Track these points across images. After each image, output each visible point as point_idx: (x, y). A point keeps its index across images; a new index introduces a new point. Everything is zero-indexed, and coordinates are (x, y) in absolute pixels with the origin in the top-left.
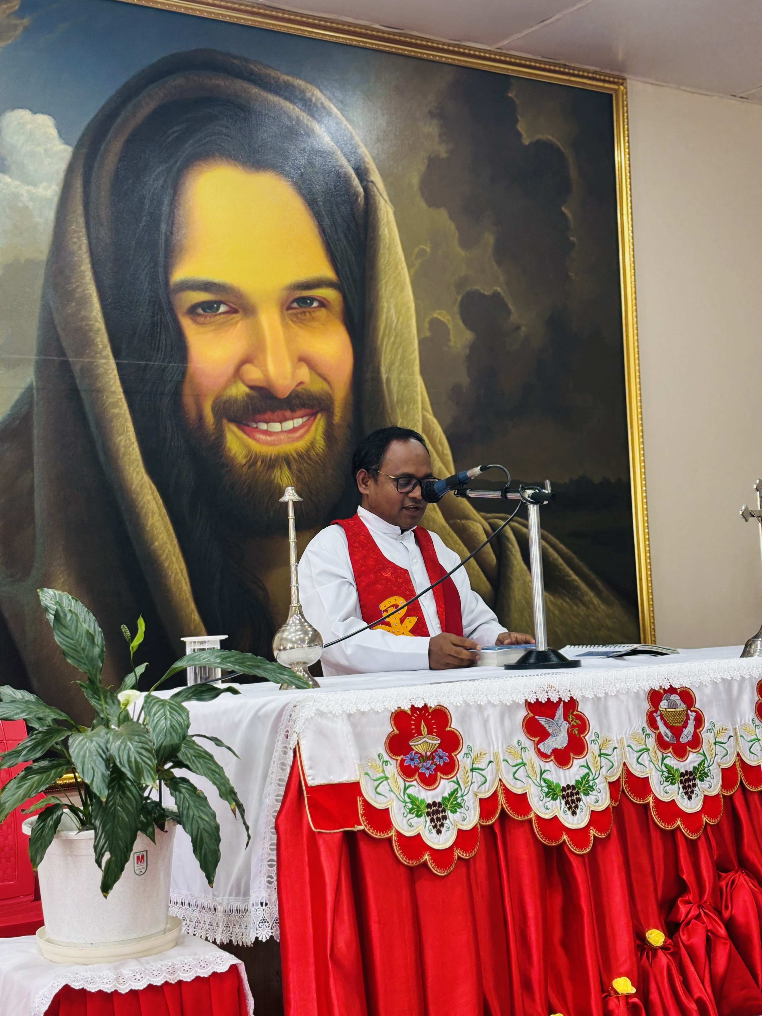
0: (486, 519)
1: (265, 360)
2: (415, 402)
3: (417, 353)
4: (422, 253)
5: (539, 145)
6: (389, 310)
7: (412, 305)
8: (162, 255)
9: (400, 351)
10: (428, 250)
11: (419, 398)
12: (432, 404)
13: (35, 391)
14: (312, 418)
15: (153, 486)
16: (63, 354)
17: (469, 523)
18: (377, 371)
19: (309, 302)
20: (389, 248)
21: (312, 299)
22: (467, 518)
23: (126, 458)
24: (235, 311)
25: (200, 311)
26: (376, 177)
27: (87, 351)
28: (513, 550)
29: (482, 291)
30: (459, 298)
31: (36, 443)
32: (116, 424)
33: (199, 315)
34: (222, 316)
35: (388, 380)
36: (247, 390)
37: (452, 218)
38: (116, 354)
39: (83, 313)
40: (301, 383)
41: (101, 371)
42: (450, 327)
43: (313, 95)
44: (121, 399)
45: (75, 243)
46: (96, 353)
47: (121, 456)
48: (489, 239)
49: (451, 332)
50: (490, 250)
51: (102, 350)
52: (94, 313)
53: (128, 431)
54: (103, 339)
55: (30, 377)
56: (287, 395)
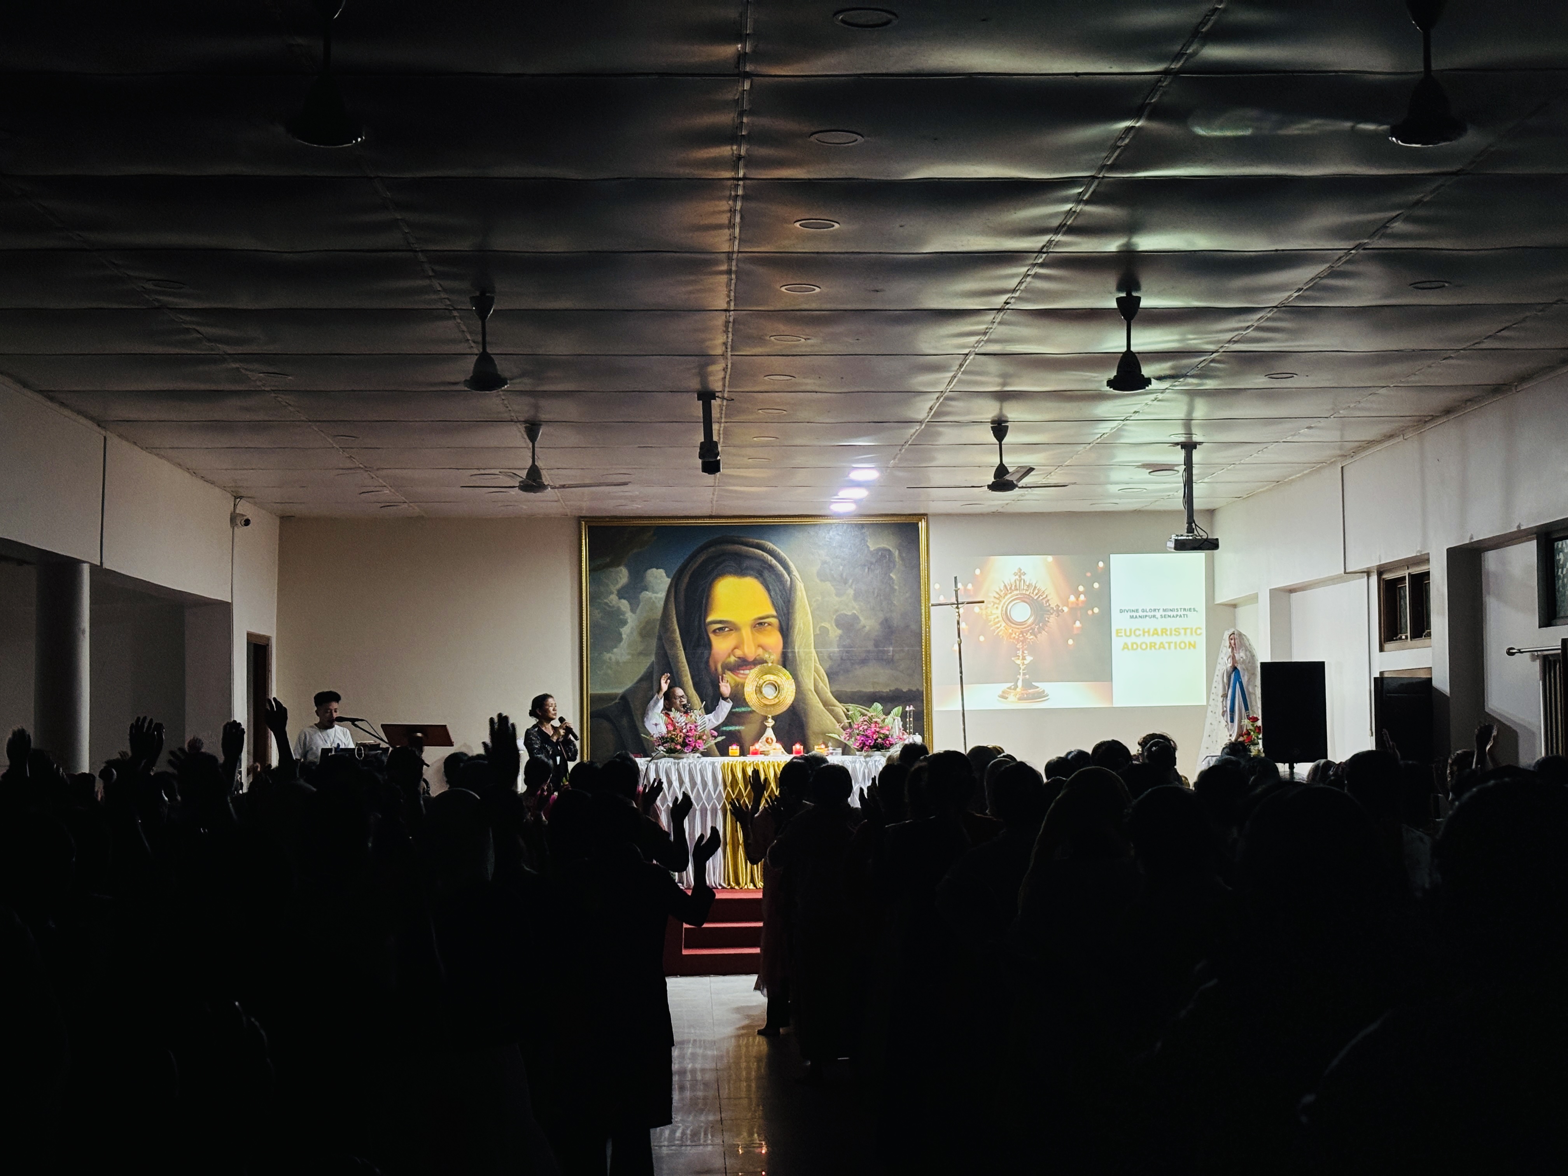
0: (843, 706)
1: (744, 647)
2: (811, 660)
3: (813, 641)
5: (879, 550)
6: (800, 624)
7: (811, 622)
8: (703, 611)
9: (805, 640)
10: (820, 599)
11: (813, 658)
12: (819, 661)
13: (655, 663)
16: (665, 650)
17: (835, 708)
18: (793, 649)
19: (763, 624)
20: (801, 600)
21: (765, 623)
22: (834, 706)
23: (687, 685)
24: (731, 630)
25: (717, 631)
26: (795, 573)
27: (674, 647)
29: (846, 613)
30: (835, 617)
31: (654, 681)
32: (683, 673)
34: (727, 632)
35: (798, 652)
36: (736, 659)
37: (833, 586)
38: (684, 649)
39: (673, 635)
40: (759, 655)
41: (679, 654)
42: (829, 629)
43: (768, 545)
44: (686, 664)
45: (671, 611)
46: (677, 649)
47: (685, 684)
48: (851, 592)
49: (830, 631)
50: (851, 596)
51: (679, 648)
52: (677, 635)
53: (688, 676)
54: (680, 644)
55: (653, 658)
56: (752, 659)
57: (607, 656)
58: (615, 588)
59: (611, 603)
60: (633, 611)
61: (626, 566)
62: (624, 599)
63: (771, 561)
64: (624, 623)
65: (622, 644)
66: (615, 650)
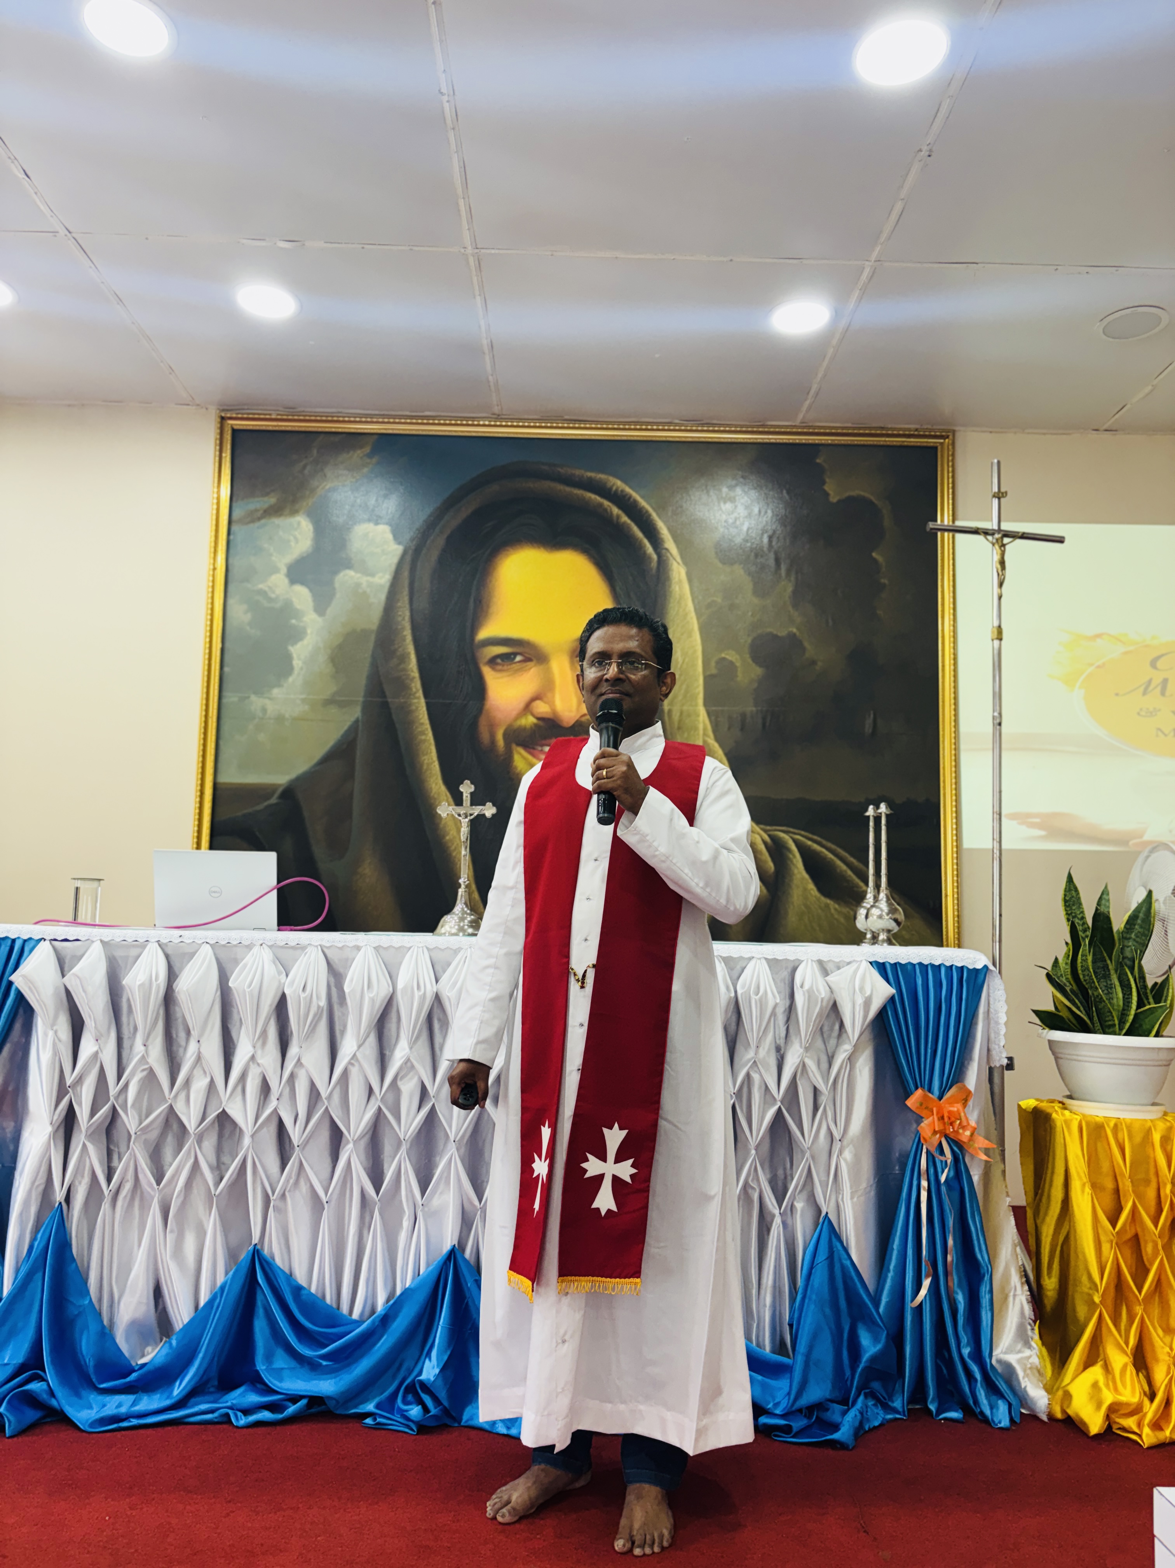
0: (765, 831)
1: (553, 697)
2: (696, 729)
3: (701, 689)
4: (712, 604)
5: (849, 502)
7: (699, 648)
8: (470, 619)
9: (684, 687)
11: (701, 726)
13: (360, 724)
15: (448, 794)
16: (385, 697)
20: (679, 602)
23: (428, 772)
24: (531, 660)
25: (499, 661)
26: (670, 544)
27: (403, 694)
28: (794, 861)
29: (775, 632)
30: (749, 640)
31: (357, 761)
32: (423, 749)
33: (498, 664)
34: (518, 664)
36: (534, 720)
37: (747, 572)
38: (426, 695)
39: (402, 666)
41: (414, 708)
42: (738, 664)
43: (614, 484)
44: (427, 729)
45: (400, 615)
46: (410, 695)
47: (424, 771)
49: (739, 670)
50: (787, 596)
51: (415, 693)
52: (411, 666)
53: (431, 753)
54: (417, 685)
55: (356, 713)
56: (572, 723)
57: (256, 702)
58: (283, 561)
59: (274, 592)
60: (320, 609)
61: (310, 515)
62: (302, 583)
63: (618, 517)
64: (297, 635)
65: (291, 679)
66: (276, 691)
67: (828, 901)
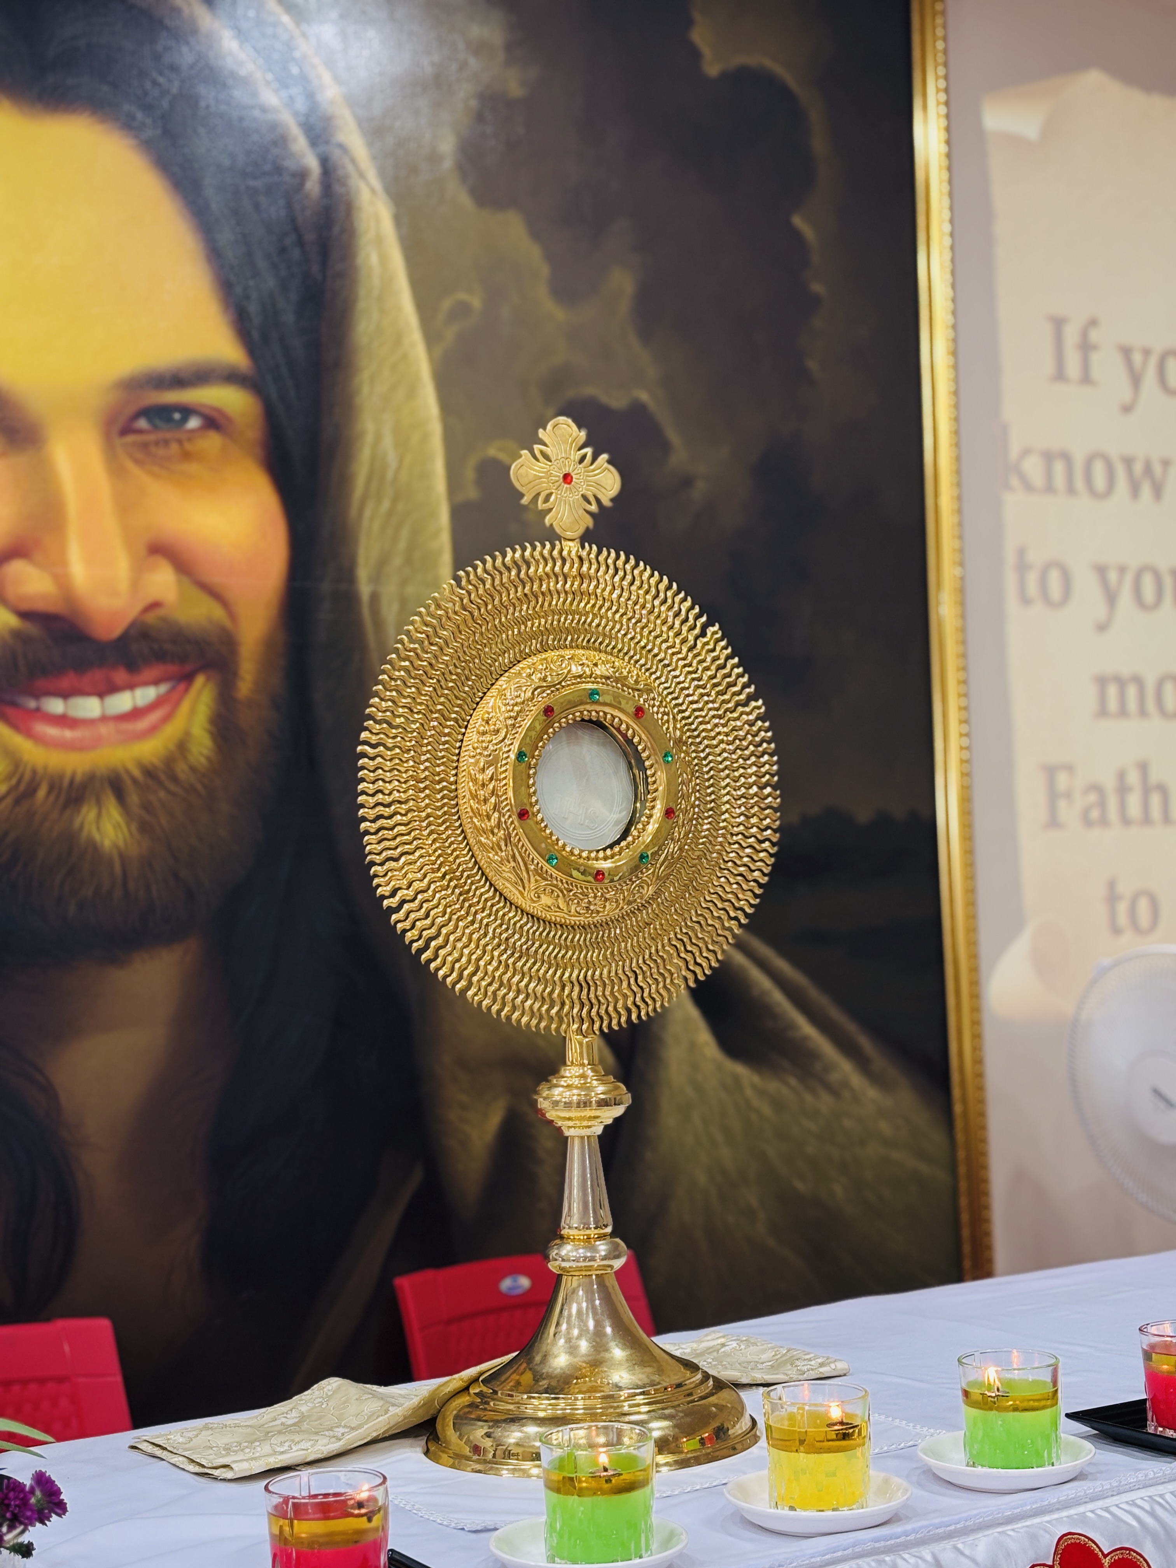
1: (63, 549)
4: (461, 311)
5: (743, 78)
7: (436, 429)
10: (476, 302)
14: (182, 686)
18: (348, 575)
19: (177, 416)
20: (379, 298)
21: (187, 411)
26: (351, 138)
35: (374, 597)
36: (13, 620)
37: (535, 234)
40: (156, 605)
48: (623, 283)
56: (118, 631)
67: (740, 1069)
